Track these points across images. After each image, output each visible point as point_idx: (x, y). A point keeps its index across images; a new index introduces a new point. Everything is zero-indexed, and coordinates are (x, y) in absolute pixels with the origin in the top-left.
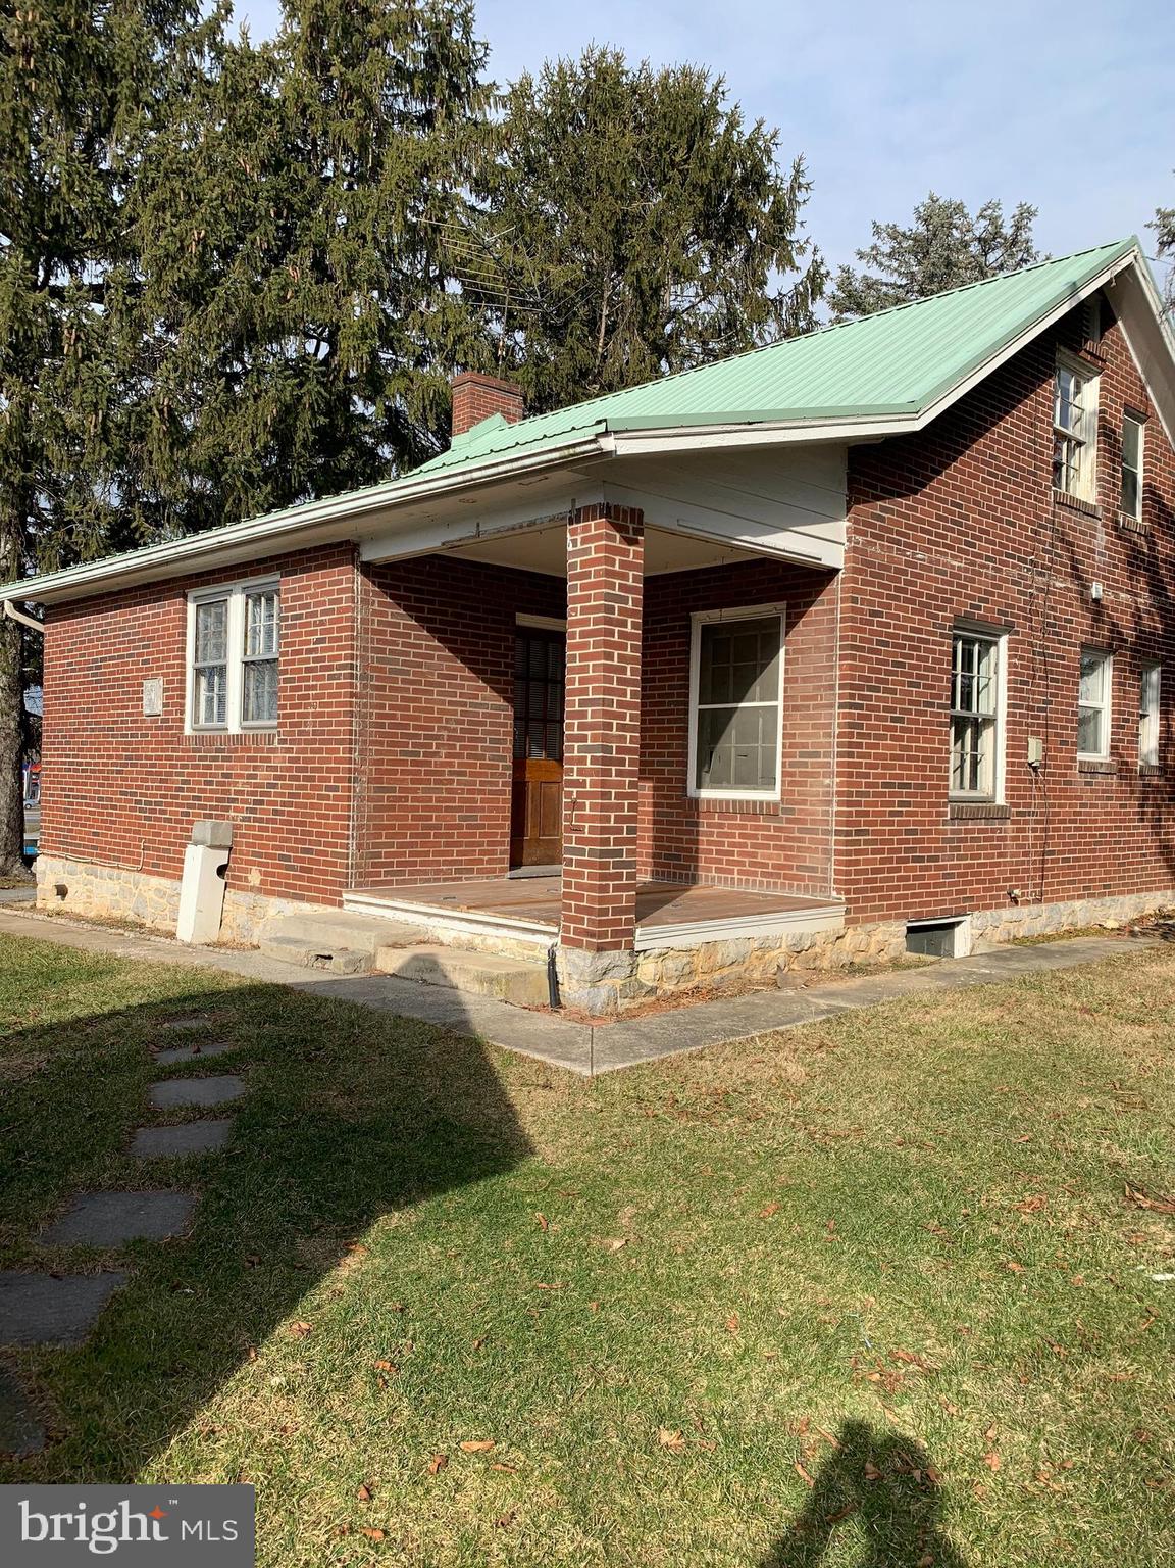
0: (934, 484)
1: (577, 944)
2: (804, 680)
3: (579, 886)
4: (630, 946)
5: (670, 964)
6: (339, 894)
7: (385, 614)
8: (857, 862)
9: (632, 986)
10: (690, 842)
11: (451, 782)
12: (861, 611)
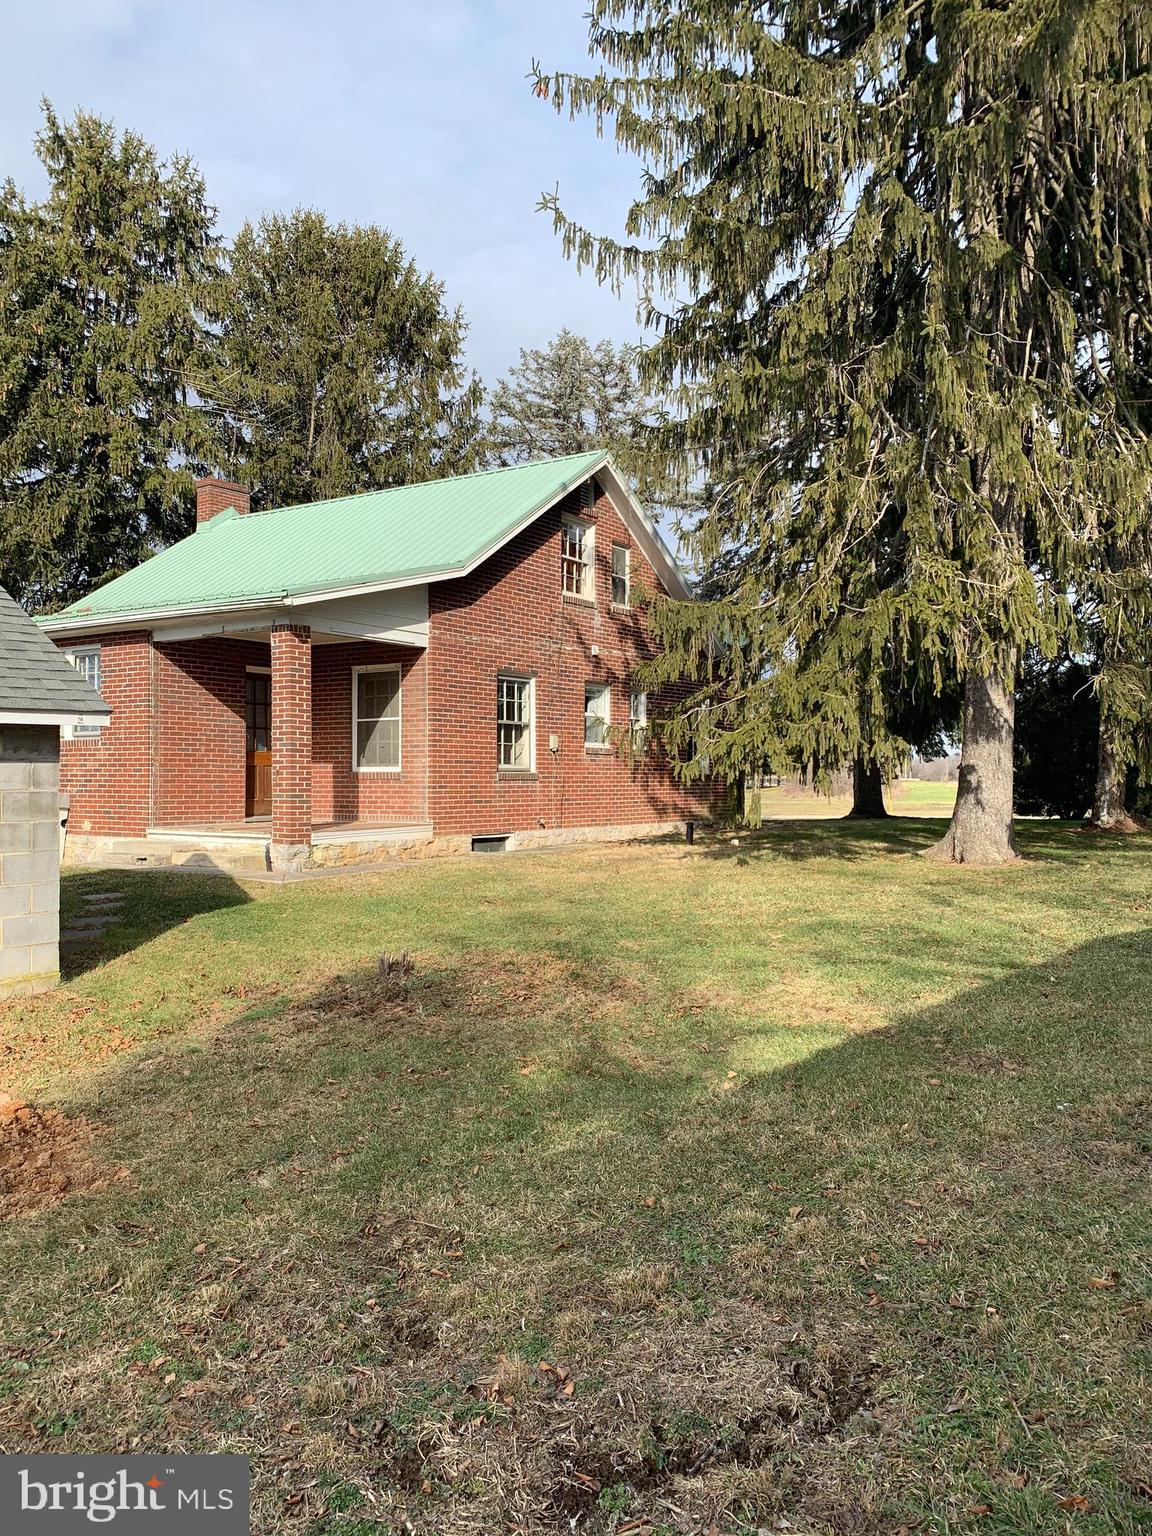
0: (483, 599)
1: (281, 842)
2: (412, 706)
3: (281, 813)
4: (309, 842)
5: (331, 852)
6: (144, 830)
7: (167, 670)
8: (440, 803)
9: (311, 864)
10: (354, 797)
11: (208, 766)
12: (439, 670)
